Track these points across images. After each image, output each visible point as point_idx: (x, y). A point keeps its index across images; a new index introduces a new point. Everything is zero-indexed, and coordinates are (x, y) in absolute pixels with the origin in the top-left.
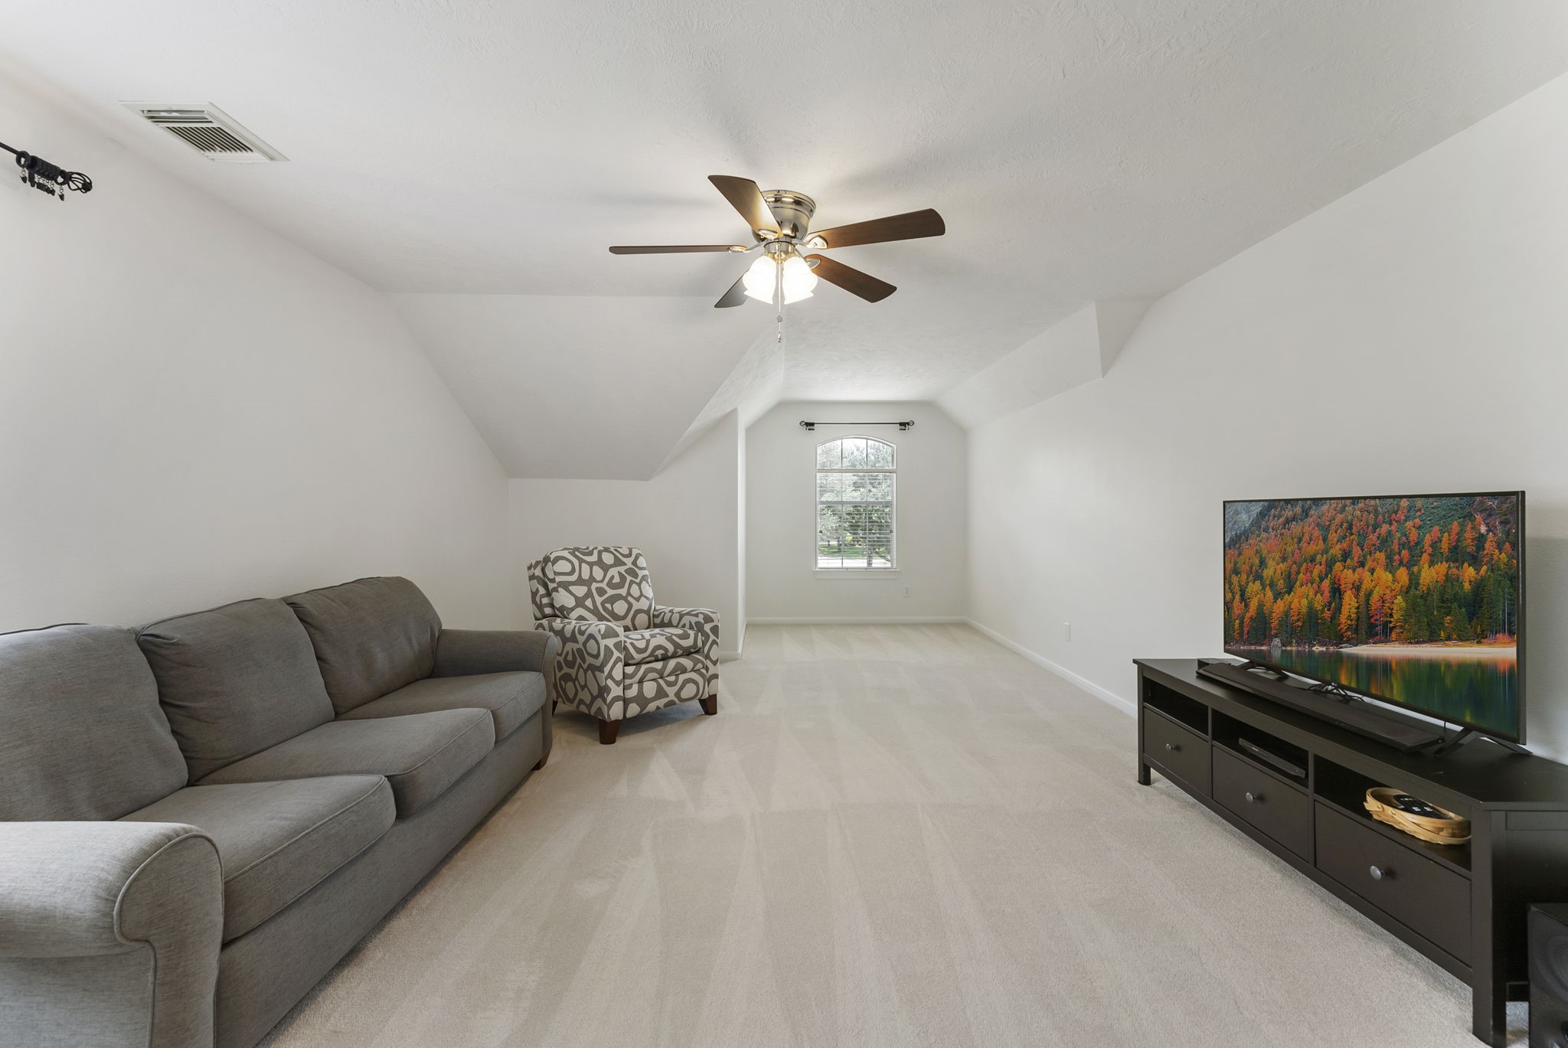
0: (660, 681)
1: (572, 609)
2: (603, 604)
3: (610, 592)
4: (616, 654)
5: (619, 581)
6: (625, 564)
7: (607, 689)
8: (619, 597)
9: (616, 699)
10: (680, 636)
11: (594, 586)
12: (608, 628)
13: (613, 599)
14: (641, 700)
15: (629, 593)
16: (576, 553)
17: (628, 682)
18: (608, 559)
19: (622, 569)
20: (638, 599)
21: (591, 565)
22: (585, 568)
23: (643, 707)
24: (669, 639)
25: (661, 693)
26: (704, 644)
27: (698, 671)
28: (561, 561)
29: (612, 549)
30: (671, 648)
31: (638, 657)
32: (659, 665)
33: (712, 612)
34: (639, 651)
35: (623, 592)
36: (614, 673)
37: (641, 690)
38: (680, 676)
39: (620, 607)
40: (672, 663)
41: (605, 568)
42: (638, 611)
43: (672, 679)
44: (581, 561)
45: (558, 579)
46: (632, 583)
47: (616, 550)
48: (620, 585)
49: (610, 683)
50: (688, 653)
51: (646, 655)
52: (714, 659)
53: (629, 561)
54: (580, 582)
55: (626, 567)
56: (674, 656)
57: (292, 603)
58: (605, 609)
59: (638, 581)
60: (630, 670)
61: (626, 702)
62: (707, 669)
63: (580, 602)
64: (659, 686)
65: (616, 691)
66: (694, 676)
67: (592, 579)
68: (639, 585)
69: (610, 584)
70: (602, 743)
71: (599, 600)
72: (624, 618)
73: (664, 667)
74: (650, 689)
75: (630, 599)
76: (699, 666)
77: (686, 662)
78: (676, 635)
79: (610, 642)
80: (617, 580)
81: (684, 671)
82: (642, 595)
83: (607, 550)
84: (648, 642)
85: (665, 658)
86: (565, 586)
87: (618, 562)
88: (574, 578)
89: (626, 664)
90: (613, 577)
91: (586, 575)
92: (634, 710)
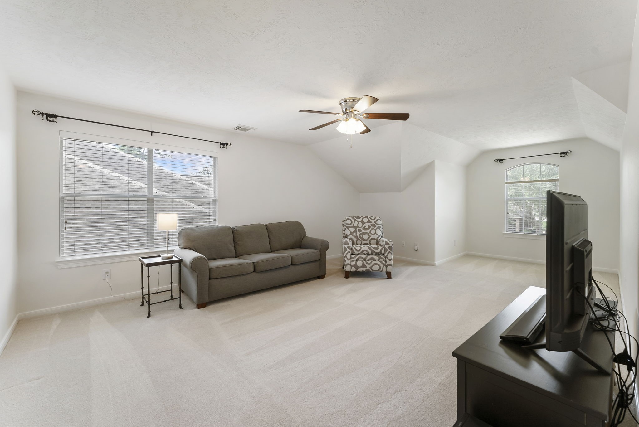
0: (364, 262)
1: (349, 235)
2: (359, 235)
3: (363, 231)
4: (348, 250)
5: (367, 228)
6: (371, 222)
7: (345, 261)
8: (366, 233)
9: (348, 264)
10: (375, 248)
11: (358, 228)
12: (346, 241)
13: (363, 234)
14: (356, 266)
15: (370, 232)
16: (354, 218)
17: (352, 260)
18: (365, 220)
19: (370, 224)
20: (373, 235)
21: (358, 222)
22: (356, 223)
23: (357, 269)
24: (370, 249)
25: (364, 266)
26: (385, 252)
27: (381, 262)
28: (348, 220)
29: (368, 217)
30: (370, 252)
31: (357, 253)
32: (364, 256)
33: (389, 241)
34: (357, 250)
35: (368, 232)
36: (347, 256)
37: (356, 263)
38: (373, 262)
39: (365, 237)
40: (370, 257)
41: (363, 223)
42: (372, 239)
43: (369, 262)
44: (355, 220)
45: (347, 225)
46: (372, 229)
47: (370, 217)
48: (368, 229)
49: (346, 259)
50: (378, 254)
51: (360, 252)
52: (390, 258)
53: (373, 222)
54: (353, 227)
55: (371, 223)
56: (372, 255)
57: (266, 226)
58: (360, 236)
59: (375, 228)
60: (353, 256)
61: (351, 266)
62: (386, 262)
63: (352, 233)
64: (363, 263)
65: (348, 262)
66: (378, 263)
67: (358, 226)
68: (375, 230)
69: (364, 229)
70: (345, 278)
71: (358, 233)
72: (366, 240)
73: (366, 258)
74: (360, 264)
75: (370, 234)
76: (381, 260)
77: (376, 258)
78: (373, 247)
79: (346, 246)
80: (367, 227)
81: (375, 260)
82: (375, 233)
83: (366, 217)
84: (361, 248)
85: (368, 255)
86: (348, 228)
87: (369, 221)
88: (351, 226)
89: (352, 254)
90: (365, 226)
91: (356, 225)
92: (353, 269)
